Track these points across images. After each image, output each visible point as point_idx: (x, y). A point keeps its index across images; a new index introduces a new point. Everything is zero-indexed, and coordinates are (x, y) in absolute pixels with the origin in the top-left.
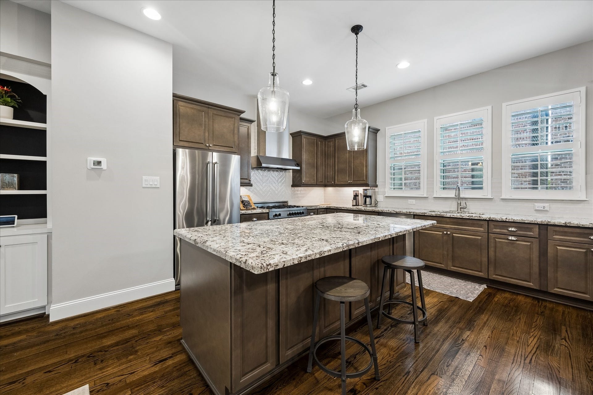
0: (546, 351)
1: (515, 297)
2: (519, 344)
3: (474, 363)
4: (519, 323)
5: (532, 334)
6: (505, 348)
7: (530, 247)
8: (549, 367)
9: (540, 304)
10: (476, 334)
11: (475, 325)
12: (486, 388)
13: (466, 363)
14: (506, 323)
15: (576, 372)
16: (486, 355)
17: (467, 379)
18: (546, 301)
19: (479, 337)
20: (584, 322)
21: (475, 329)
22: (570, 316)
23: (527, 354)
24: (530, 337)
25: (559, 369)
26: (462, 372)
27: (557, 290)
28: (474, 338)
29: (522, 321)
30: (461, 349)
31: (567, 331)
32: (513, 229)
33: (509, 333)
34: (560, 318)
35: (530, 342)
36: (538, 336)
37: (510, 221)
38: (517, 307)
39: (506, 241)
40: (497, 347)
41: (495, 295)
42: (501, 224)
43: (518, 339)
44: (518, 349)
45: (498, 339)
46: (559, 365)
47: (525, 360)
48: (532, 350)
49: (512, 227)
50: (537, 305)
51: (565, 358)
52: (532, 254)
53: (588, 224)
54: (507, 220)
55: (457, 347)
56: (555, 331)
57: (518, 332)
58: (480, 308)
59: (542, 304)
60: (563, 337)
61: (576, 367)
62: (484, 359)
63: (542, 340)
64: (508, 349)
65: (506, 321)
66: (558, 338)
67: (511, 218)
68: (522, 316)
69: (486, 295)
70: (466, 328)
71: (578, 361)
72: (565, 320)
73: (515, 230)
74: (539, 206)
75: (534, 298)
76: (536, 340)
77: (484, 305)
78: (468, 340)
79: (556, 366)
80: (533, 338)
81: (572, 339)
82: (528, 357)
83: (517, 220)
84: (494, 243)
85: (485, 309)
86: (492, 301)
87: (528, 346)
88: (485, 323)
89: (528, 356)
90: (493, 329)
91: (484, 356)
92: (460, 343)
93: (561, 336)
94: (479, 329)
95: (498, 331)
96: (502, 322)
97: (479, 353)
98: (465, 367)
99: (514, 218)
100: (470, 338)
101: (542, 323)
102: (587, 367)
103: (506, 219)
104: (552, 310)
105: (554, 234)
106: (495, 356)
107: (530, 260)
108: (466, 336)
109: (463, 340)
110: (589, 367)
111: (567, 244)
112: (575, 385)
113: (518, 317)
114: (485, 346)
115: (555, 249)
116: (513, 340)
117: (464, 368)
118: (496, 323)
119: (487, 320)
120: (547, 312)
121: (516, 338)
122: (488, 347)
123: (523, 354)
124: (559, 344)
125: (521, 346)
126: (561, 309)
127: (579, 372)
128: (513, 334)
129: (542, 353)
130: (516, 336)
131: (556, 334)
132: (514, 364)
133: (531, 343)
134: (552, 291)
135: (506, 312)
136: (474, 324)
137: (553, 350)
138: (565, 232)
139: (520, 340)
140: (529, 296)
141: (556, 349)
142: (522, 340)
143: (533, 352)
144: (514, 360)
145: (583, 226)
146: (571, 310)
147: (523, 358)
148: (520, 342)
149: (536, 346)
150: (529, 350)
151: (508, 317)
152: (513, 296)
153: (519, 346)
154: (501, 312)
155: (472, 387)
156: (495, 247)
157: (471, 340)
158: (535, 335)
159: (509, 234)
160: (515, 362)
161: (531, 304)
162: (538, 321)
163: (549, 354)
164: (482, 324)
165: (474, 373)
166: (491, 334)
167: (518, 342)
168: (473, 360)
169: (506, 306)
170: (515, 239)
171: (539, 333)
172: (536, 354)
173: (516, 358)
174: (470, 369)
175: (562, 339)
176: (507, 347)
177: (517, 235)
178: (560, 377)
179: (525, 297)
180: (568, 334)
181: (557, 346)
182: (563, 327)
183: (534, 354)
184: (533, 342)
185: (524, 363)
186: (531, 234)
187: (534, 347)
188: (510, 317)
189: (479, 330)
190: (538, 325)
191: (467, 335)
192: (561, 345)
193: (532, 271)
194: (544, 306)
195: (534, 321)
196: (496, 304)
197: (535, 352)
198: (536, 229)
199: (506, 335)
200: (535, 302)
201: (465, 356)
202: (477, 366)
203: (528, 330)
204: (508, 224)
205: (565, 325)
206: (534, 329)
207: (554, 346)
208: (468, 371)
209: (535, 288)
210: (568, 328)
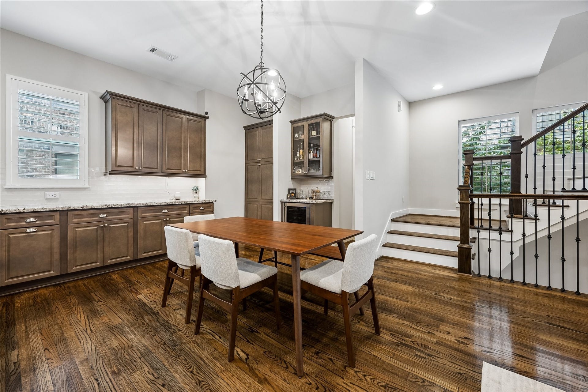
0: (95, 316)
1: (35, 293)
2: (73, 325)
3: (48, 370)
4: (58, 311)
5: (76, 312)
6: (65, 337)
7: (51, 236)
8: (105, 324)
9: (63, 288)
10: (26, 347)
11: (16, 341)
12: (76, 377)
13: (39, 378)
14: (48, 317)
15: (120, 315)
16: (53, 354)
17: (54, 388)
18: (66, 283)
19: (31, 347)
20: (101, 284)
21: (20, 343)
22: (90, 285)
23: (85, 327)
24: (77, 315)
25: (111, 321)
26: (43, 388)
27: (76, 269)
28: (27, 352)
29: (60, 308)
30: (21, 371)
31: (96, 295)
32: (32, 220)
33: (58, 324)
34: (85, 289)
35: (79, 318)
36: (81, 310)
37: (29, 211)
38: (46, 299)
39: (24, 234)
40: (57, 341)
41: (13, 302)
42: (17, 216)
43: (69, 323)
44: (76, 329)
45: (52, 335)
46: (109, 319)
47: (87, 332)
48: (86, 323)
49: (30, 218)
50: (62, 290)
51: (109, 312)
52: (53, 242)
53: (99, 205)
54: (26, 211)
55: (14, 374)
56: (89, 300)
57: (64, 318)
58: (6, 322)
59: (64, 287)
60: (97, 301)
61: (118, 312)
62: (54, 359)
63: (86, 311)
64: (68, 336)
65: (46, 316)
66: (95, 303)
67: (30, 208)
68: (56, 304)
69: (3, 307)
70: (6, 350)
71: (116, 309)
72: (89, 288)
73: (34, 220)
74: (50, 194)
75: (54, 285)
76: (82, 314)
77: (9, 317)
78: (22, 358)
79: (108, 320)
80: (79, 314)
81: (103, 298)
82: (88, 329)
83: (38, 209)
84: (7, 241)
85: (14, 320)
86: (14, 309)
87: (81, 322)
88: (26, 331)
89: (86, 329)
90: (40, 331)
91: (53, 358)
92: (14, 369)
93: (95, 301)
94: (24, 341)
95: (46, 329)
96: (43, 319)
97: (44, 358)
98: (41, 382)
99: (33, 208)
100: (22, 356)
101: (76, 300)
102: (123, 308)
103: (24, 209)
104: (75, 287)
105: (73, 218)
106: (62, 349)
107: (51, 248)
108: (16, 357)
109: (15, 363)
110: (123, 307)
111: (83, 225)
112: (125, 323)
113: (54, 307)
114: (46, 349)
115: (74, 231)
116: (65, 326)
117: (42, 384)
118: (39, 324)
119: (26, 327)
120: (73, 290)
121: (67, 323)
122: (49, 348)
123: (82, 330)
124: (98, 306)
125: (76, 325)
126: (80, 283)
127: (122, 314)
128: (62, 322)
129: (94, 319)
130: (66, 322)
131: (91, 301)
132: (82, 342)
133: (81, 319)
134: (72, 271)
135: (39, 309)
136: (14, 341)
137: (98, 312)
138: (82, 215)
139: (71, 322)
140: (48, 286)
141: (100, 310)
142: (73, 321)
143: (87, 323)
144: (79, 339)
145: (95, 208)
146: (87, 280)
147: (85, 333)
148: (72, 324)
149: (86, 318)
150: (83, 323)
151: (45, 312)
152: (34, 293)
153: (74, 327)
154: (34, 313)
155: (65, 389)
156: (9, 246)
157: (25, 356)
158: (79, 311)
159: (28, 226)
160: (81, 340)
161: (55, 292)
162: (72, 300)
163: (99, 316)
164: (24, 335)
165: (55, 378)
166: (42, 336)
167: (71, 324)
168: (45, 369)
169: (35, 304)
170: (34, 231)
171: (81, 308)
172: (90, 323)
173: (79, 337)
174: (49, 378)
175: (98, 302)
176: (65, 335)
177: (37, 226)
178: (116, 325)
179: (45, 288)
180: (98, 297)
181: (98, 308)
182: (92, 294)
183: (89, 324)
184: (82, 317)
185: (88, 335)
186: (52, 222)
187: (85, 320)
188: (47, 312)
189: (26, 341)
190: (75, 303)
191: (16, 355)
192: (100, 306)
193: (53, 259)
194: (68, 287)
195: (70, 302)
196: (22, 309)
197: (89, 322)
198: (58, 216)
199: (56, 327)
200: (57, 287)
201: (32, 374)
202: (53, 370)
203: (71, 311)
204: (26, 215)
205: (92, 292)
206: (74, 307)
207: (97, 310)
208: (47, 382)
209: (56, 275)
210: (95, 293)
